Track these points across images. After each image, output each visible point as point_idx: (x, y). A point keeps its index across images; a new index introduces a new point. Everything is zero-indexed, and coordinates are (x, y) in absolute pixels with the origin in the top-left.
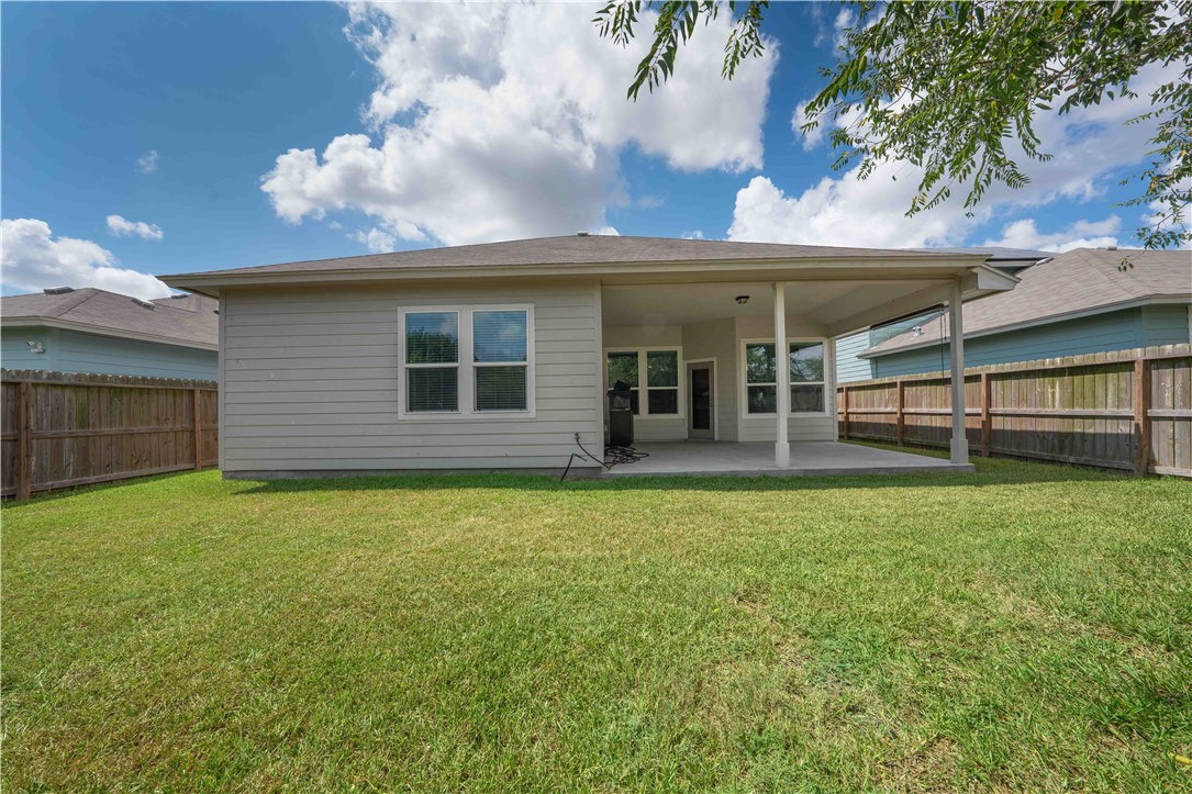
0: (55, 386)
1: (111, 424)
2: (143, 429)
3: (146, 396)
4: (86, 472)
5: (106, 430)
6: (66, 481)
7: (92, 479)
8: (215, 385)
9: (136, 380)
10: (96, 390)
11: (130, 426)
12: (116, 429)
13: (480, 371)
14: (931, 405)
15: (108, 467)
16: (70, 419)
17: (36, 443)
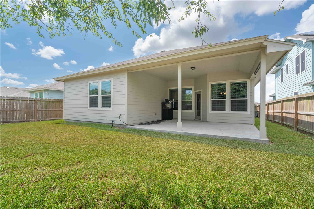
0: (42, 101)
1: (52, 108)
2: (58, 110)
3: (59, 103)
4: (47, 117)
5: (50, 110)
6: (43, 119)
7: (48, 119)
8: (63, 100)
9: (57, 100)
10: (49, 102)
11: (55, 109)
12: (52, 110)
13: (103, 97)
14: (306, 110)
15: (51, 117)
16: (44, 107)
17: (38, 112)
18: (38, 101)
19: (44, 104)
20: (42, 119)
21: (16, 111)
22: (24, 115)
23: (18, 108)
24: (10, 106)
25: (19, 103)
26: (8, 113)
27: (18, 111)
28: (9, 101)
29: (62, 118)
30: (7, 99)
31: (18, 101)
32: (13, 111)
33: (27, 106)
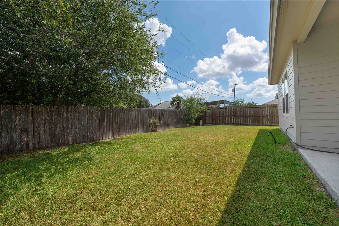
17: (264, 117)
18: (264, 107)
19: (269, 110)
20: (267, 125)
21: (247, 116)
22: (253, 120)
23: (249, 114)
24: (244, 113)
25: (249, 110)
26: (243, 117)
27: (249, 116)
28: (243, 109)
29: (278, 125)
30: (242, 108)
31: (248, 109)
32: (246, 116)
33: (255, 113)
